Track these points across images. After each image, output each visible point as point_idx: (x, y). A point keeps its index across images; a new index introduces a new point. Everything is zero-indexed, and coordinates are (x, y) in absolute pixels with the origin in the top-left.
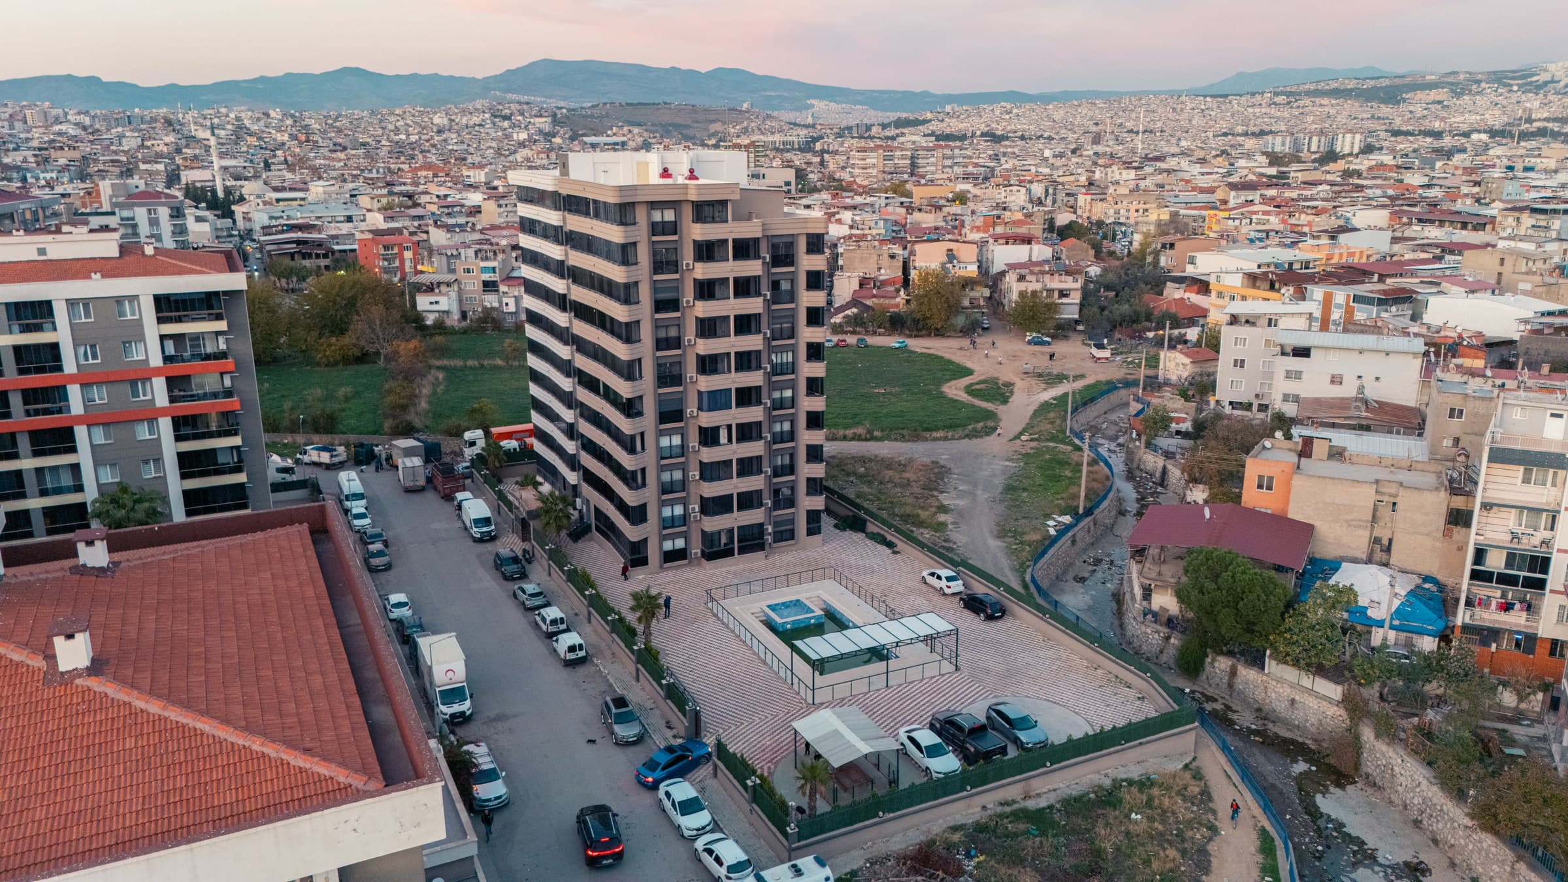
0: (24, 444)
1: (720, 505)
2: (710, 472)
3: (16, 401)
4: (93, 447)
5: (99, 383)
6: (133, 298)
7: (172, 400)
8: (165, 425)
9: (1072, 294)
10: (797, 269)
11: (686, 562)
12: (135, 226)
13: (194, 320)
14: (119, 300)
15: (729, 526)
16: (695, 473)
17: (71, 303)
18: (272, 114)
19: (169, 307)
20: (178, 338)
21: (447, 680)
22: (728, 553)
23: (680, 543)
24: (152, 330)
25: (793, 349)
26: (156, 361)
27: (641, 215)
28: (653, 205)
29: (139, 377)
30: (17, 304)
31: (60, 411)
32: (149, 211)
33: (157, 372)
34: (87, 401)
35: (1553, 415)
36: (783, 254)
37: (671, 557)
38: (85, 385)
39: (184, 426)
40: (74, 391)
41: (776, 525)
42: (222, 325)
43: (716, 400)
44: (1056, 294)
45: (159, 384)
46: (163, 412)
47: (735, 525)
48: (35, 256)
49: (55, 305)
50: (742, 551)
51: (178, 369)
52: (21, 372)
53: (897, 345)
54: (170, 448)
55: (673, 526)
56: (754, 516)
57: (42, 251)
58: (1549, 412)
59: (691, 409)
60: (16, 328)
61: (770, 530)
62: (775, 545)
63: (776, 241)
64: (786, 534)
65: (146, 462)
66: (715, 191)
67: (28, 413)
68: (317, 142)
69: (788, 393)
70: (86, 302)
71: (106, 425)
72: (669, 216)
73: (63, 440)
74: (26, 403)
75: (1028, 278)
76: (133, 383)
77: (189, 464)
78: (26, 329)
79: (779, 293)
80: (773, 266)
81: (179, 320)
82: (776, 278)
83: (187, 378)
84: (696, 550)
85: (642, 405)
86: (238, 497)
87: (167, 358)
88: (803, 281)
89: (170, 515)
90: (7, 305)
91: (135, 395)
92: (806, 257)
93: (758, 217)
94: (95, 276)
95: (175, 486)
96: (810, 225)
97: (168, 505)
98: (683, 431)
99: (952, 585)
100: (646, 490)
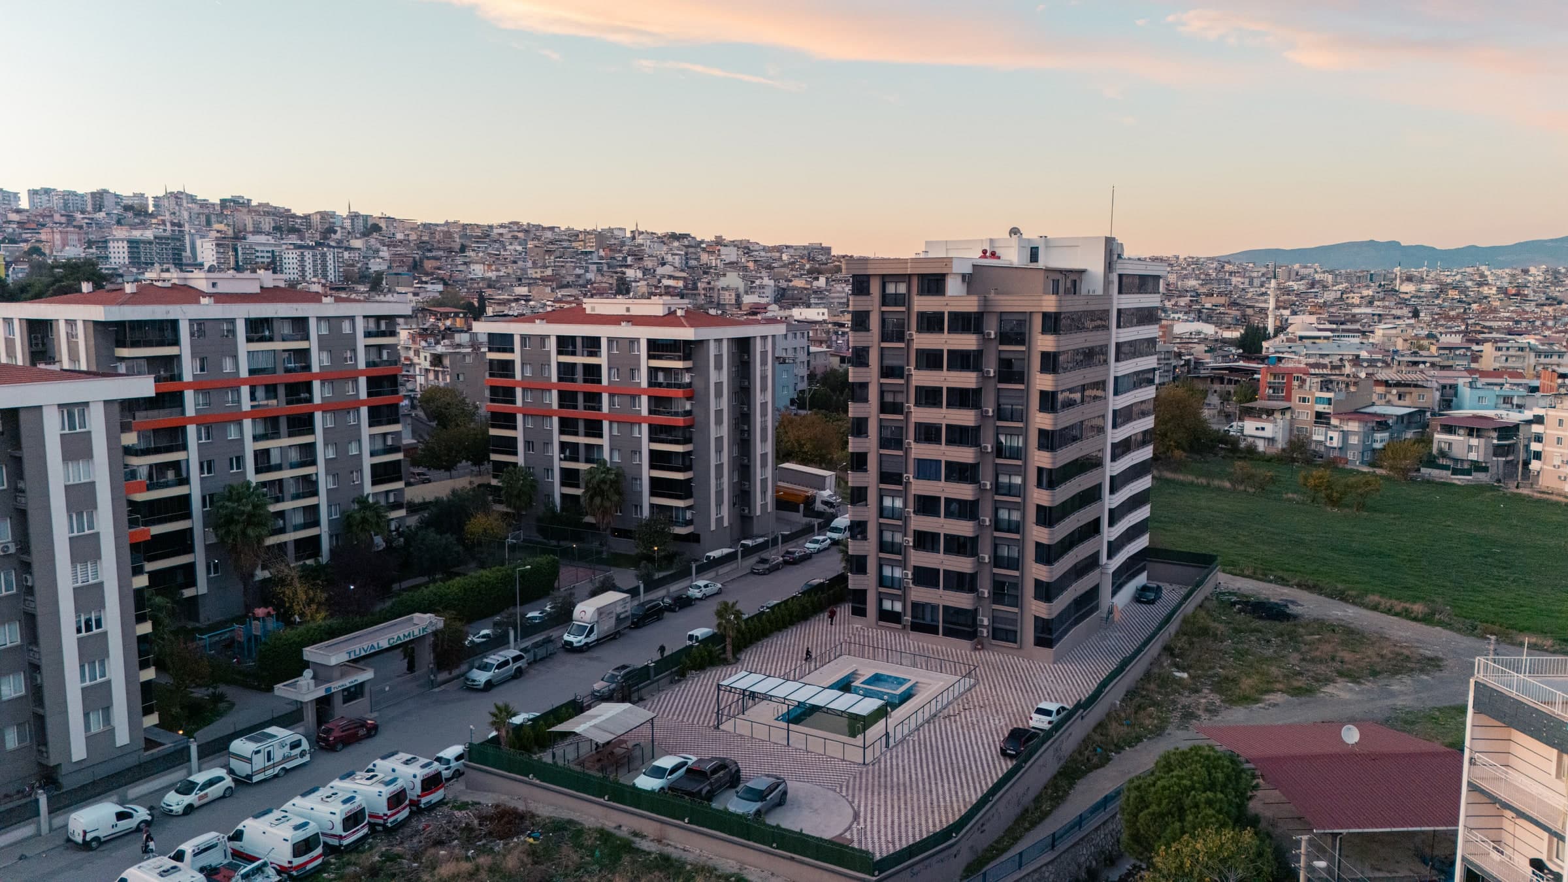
0: (581, 428)
1: (926, 577)
2: (925, 541)
3: (580, 398)
4: (611, 436)
5: (618, 395)
6: (638, 340)
7: (651, 412)
8: (645, 428)
10: (1029, 348)
11: (899, 626)
13: (671, 359)
14: (631, 341)
15: (933, 601)
16: (910, 540)
17: (610, 340)
19: (657, 348)
20: (666, 371)
21: (579, 618)
22: (933, 630)
23: (898, 607)
24: (644, 363)
25: (1024, 432)
26: (644, 384)
27: (875, 287)
28: (885, 279)
29: (634, 395)
30: (587, 338)
31: (598, 410)
33: (644, 391)
34: (612, 403)
36: (1014, 330)
37: (888, 617)
38: (611, 396)
39: (657, 432)
40: (605, 398)
41: (994, 619)
42: (685, 365)
43: (927, 469)
45: (645, 400)
46: (645, 420)
47: (941, 603)
48: (623, 312)
49: (602, 340)
50: (948, 633)
51: (658, 392)
52: (585, 381)
54: (646, 446)
55: (892, 587)
56: (961, 599)
57: (628, 310)
59: (910, 476)
60: (585, 353)
61: (986, 622)
62: (994, 642)
63: (1005, 317)
64: (1005, 634)
65: (634, 452)
66: (929, 266)
67: (585, 408)
69: (1018, 480)
70: (621, 340)
71: (619, 423)
72: (902, 288)
73: (594, 428)
74: (585, 401)
76: (633, 397)
77: (658, 459)
78: (590, 354)
79: (1011, 372)
80: (1001, 343)
81: (659, 357)
82: (1004, 356)
83: (669, 400)
84: (909, 618)
85: (865, 463)
86: (682, 490)
87: (651, 384)
88: (1036, 362)
89: (641, 492)
90: (583, 337)
91: (635, 406)
92: (1041, 337)
93: (997, 293)
94: (623, 324)
95: (646, 473)
96: (1044, 303)
97: (641, 485)
98: (904, 495)
99: (1035, 716)
100: (866, 543)
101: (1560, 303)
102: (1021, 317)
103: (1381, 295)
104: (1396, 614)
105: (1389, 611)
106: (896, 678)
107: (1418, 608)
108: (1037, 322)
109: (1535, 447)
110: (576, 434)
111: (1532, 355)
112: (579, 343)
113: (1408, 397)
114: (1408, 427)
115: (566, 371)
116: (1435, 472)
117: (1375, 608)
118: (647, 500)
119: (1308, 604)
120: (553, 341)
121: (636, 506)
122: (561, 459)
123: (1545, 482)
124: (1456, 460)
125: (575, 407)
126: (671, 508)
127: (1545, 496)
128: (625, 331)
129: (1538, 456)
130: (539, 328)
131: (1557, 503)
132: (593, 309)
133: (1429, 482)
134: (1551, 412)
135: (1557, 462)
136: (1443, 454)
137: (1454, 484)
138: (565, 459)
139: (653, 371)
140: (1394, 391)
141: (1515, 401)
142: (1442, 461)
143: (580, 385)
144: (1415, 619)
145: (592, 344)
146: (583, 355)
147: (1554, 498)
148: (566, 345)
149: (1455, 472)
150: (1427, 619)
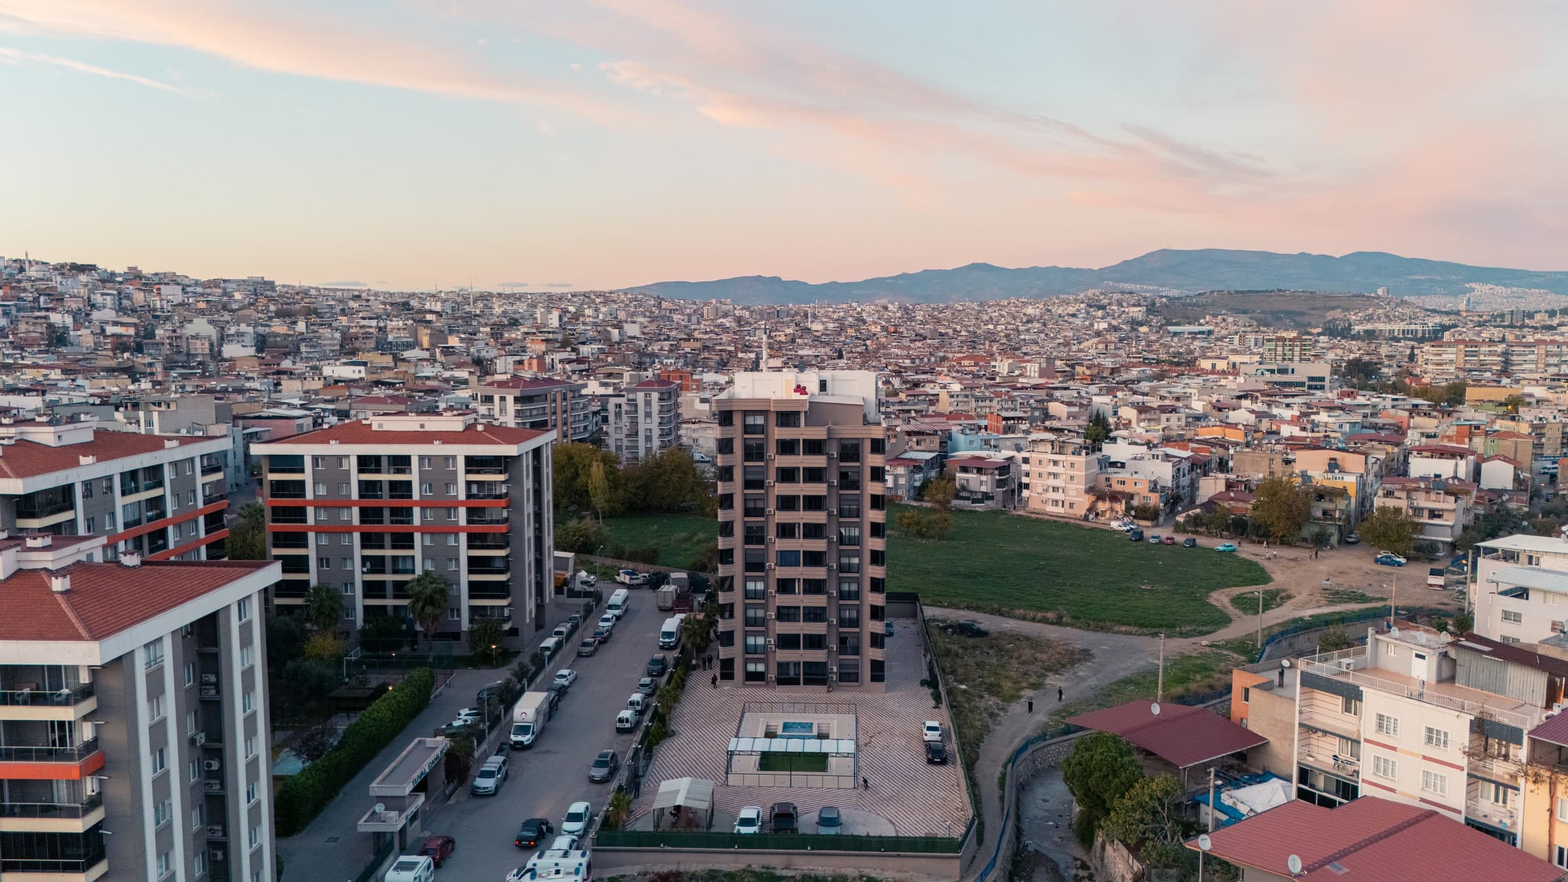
0: (388, 540)
1: (789, 642)
2: (785, 614)
3: (386, 514)
4: (423, 546)
5: (431, 508)
6: (454, 457)
7: (469, 522)
8: (463, 537)
9: (1446, 515)
10: (862, 464)
11: (764, 683)
12: (636, 406)
13: (487, 472)
14: (447, 458)
15: (796, 660)
16: (773, 614)
17: (421, 458)
18: (891, 307)
19: (474, 464)
20: (480, 484)
21: (521, 719)
22: (794, 681)
23: (761, 668)
24: (462, 477)
25: (859, 525)
26: (462, 496)
27: (737, 420)
28: (746, 413)
29: (451, 507)
30: (394, 456)
31: (408, 523)
32: (646, 395)
33: (462, 503)
34: (423, 516)
35: (1418, 656)
36: (851, 451)
37: (752, 677)
38: (423, 509)
39: (475, 540)
40: (416, 511)
41: (841, 666)
42: (502, 477)
43: (787, 558)
44: (1426, 514)
45: (462, 512)
46: (462, 529)
47: (802, 660)
48: (418, 429)
49: (412, 458)
50: (807, 682)
51: (475, 503)
52: (392, 497)
53: (1221, 548)
54: (464, 553)
55: (755, 653)
56: (817, 656)
57: (422, 426)
58: (1414, 652)
59: (771, 563)
60: (392, 470)
61: (835, 670)
62: (841, 684)
63: (844, 442)
64: (849, 676)
65: (451, 560)
66: (788, 405)
67: (392, 522)
68: (902, 333)
69: (856, 561)
70: (430, 458)
71: (432, 534)
72: (760, 420)
73: (404, 540)
74: (392, 515)
75: (1397, 494)
76: (449, 509)
77: (476, 565)
78: (398, 471)
79: (849, 481)
80: (841, 461)
81: (478, 472)
82: (844, 470)
83: (482, 510)
84: (772, 675)
85: (732, 556)
86: (500, 590)
87: (469, 496)
88: (867, 474)
89: (460, 596)
90: (389, 456)
91: (450, 517)
92: (870, 455)
93: (835, 424)
94: (436, 443)
95: (465, 578)
96: (872, 432)
97: (459, 590)
98: (764, 580)
99: (929, 733)
100: (733, 620)
101: (925, 338)
102: (856, 442)
103: (799, 333)
104: (1039, 621)
105: (1033, 620)
106: (800, 724)
107: (1051, 615)
108: (867, 446)
109: (1025, 480)
110: (382, 547)
111: (973, 400)
112: (384, 463)
113: (923, 443)
114: (932, 468)
115: (368, 489)
116: (961, 502)
117: (1024, 618)
118: (465, 602)
119: (986, 621)
120: (354, 462)
121: (452, 610)
122: (363, 573)
123: (1034, 505)
124: (972, 492)
125: (381, 522)
126: (485, 607)
127: (1040, 516)
128: (437, 449)
129: (1027, 486)
130: (334, 448)
131: (1048, 521)
132: (380, 426)
133: (960, 511)
134: (1034, 455)
135: (1040, 490)
136: (964, 488)
137: (976, 511)
138: (368, 573)
139: (469, 484)
140: (915, 439)
141: (992, 443)
142: (964, 494)
143: (385, 500)
144: (1052, 623)
145: (401, 463)
146: (389, 473)
147: (1046, 517)
148: (365, 463)
149: (974, 501)
150: (1058, 622)
